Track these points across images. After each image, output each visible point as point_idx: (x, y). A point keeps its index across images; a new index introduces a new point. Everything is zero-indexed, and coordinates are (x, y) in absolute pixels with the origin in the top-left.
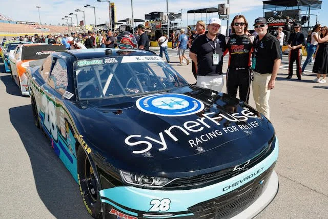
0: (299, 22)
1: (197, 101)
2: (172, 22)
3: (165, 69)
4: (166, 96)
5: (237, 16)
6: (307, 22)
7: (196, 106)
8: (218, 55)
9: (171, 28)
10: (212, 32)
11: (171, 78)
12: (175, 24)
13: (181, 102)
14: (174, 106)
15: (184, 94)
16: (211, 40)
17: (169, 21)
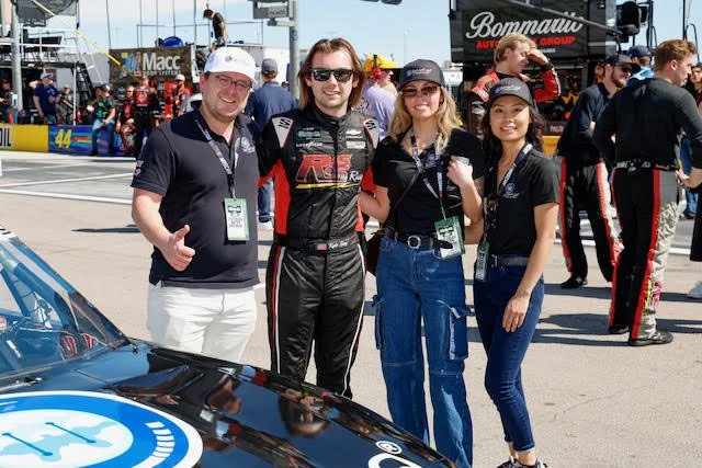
0: (610, 34)
1: (169, 425)
2: (34, 32)
3: (16, 272)
4: (21, 405)
5: (325, 41)
6: (643, 29)
7: (165, 447)
8: (243, 203)
9: (30, 56)
10: (220, 106)
11: (41, 315)
12: (46, 40)
13: (97, 429)
14: (63, 450)
15: (108, 388)
16: (219, 139)
17: (19, 27)
